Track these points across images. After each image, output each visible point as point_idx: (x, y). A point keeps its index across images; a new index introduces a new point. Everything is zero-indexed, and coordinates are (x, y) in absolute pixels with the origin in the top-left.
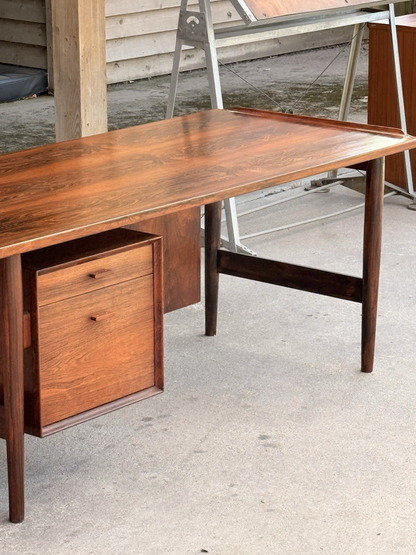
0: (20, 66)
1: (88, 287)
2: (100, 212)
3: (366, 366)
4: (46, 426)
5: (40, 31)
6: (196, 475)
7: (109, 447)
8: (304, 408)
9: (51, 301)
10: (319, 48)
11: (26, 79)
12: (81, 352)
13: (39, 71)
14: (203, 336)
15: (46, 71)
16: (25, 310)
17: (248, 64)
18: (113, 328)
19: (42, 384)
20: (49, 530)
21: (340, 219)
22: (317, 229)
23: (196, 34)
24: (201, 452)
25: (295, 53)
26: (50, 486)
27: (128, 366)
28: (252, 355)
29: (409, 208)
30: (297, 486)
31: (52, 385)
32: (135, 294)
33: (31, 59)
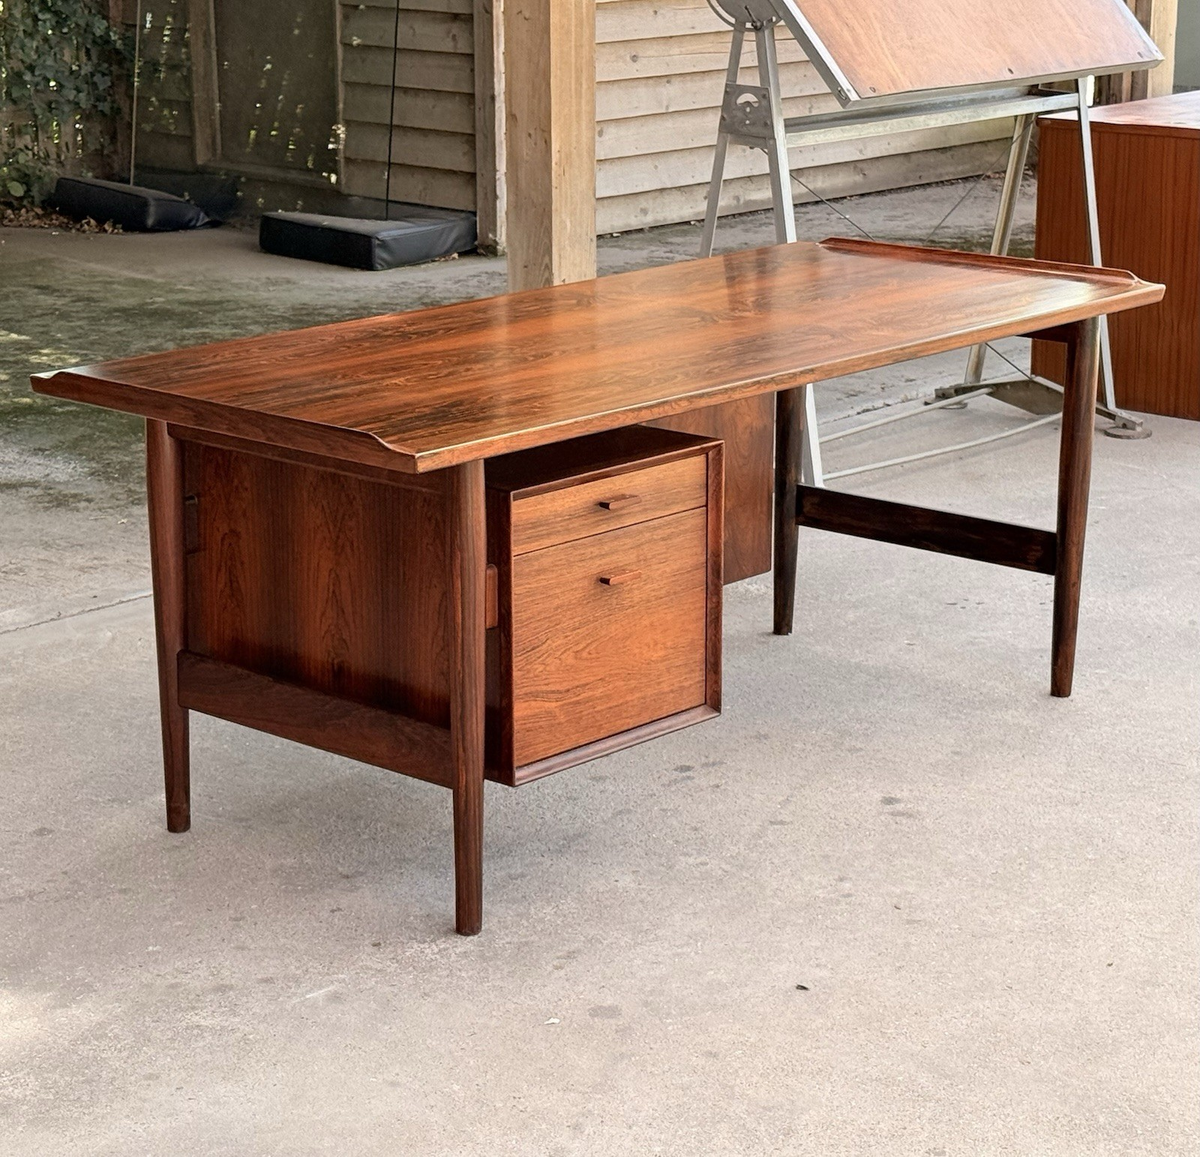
0: (430, 207)
1: (597, 524)
2: (619, 393)
3: (1060, 686)
4: (520, 767)
5: (466, 148)
6: (776, 861)
7: (621, 812)
8: (957, 753)
9: (534, 546)
10: (929, 184)
11: (442, 226)
12: (584, 638)
13: (463, 215)
14: (769, 634)
15: (475, 214)
16: (489, 562)
17: (810, 208)
18: (636, 600)
19: (516, 692)
20: (526, 949)
21: (991, 450)
22: (952, 465)
23: (753, 124)
24: (782, 823)
25: (890, 191)
26: (523, 876)
27: (662, 666)
28: (858, 666)
29: (1108, 434)
30: (956, 882)
31: (535, 695)
32: (676, 541)
33: (450, 194)
